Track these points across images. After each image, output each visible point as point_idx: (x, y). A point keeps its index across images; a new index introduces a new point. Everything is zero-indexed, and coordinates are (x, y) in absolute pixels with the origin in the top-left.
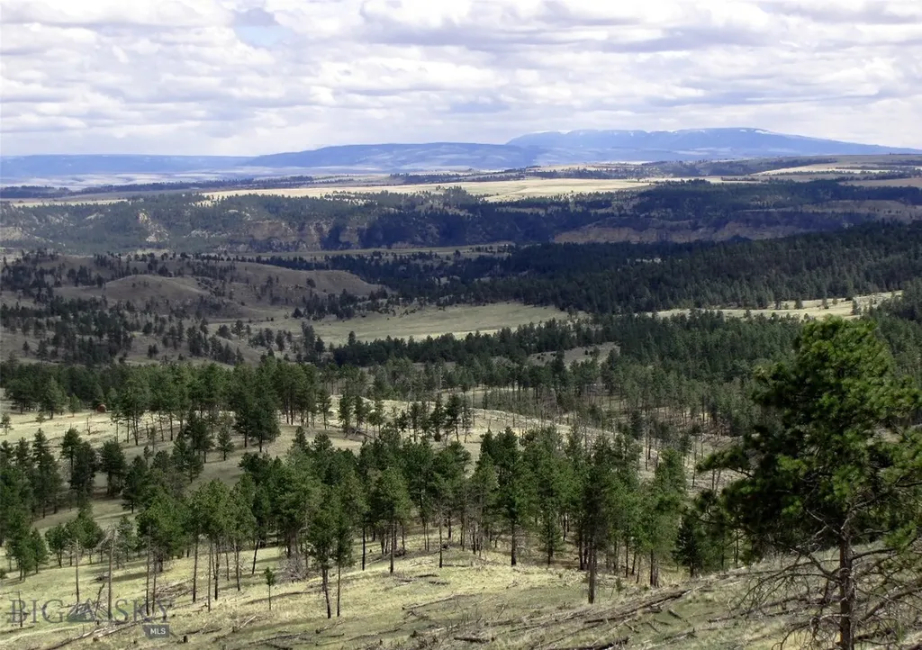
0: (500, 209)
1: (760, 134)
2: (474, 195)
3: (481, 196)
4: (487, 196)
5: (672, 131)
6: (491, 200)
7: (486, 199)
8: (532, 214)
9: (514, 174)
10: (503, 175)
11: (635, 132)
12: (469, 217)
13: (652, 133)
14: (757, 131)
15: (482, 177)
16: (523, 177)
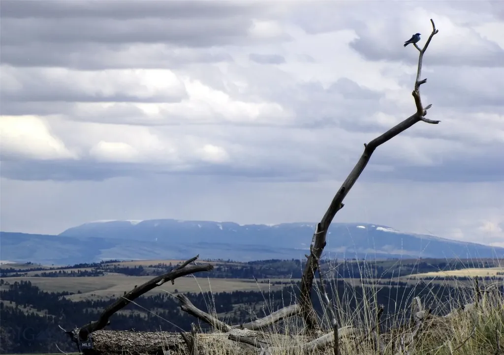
0: (89, 310)
1: (382, 231)
2: (49, 292)
3: (59, 295)
4: (67, 294)
5: (271, 225)
6: (75, 298)
7: (67, 297)
8: (131, 316)
9: (89, 270)
10: (76, 270)
11: (224, 225)
12: (50, 319)
13: (246, 226)
14: (378, 228)
15: (48, 272)
16: (101, 273)
